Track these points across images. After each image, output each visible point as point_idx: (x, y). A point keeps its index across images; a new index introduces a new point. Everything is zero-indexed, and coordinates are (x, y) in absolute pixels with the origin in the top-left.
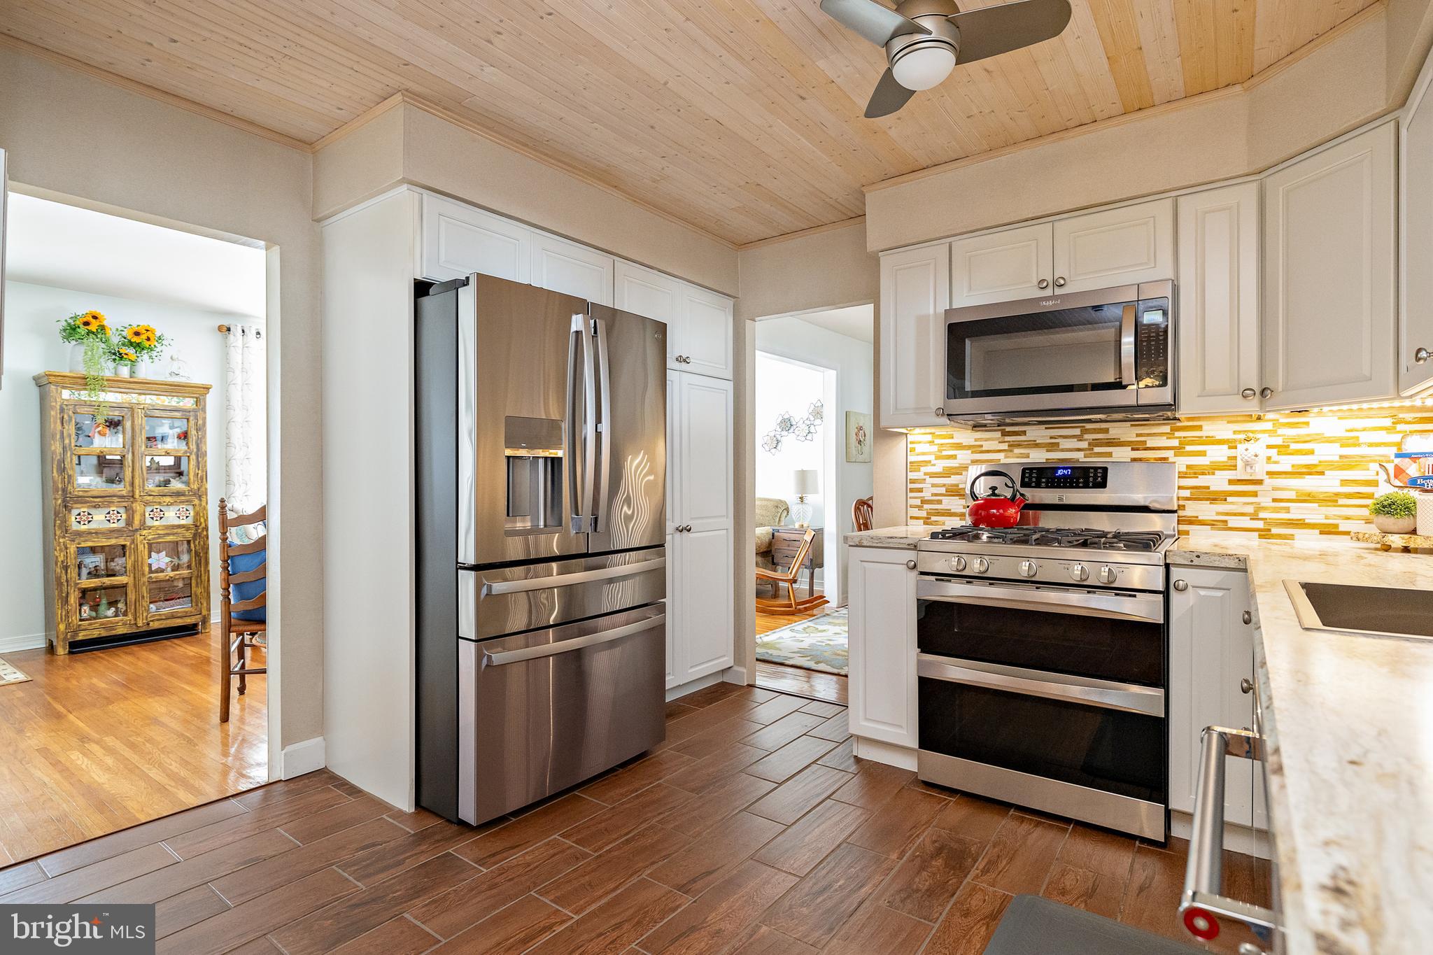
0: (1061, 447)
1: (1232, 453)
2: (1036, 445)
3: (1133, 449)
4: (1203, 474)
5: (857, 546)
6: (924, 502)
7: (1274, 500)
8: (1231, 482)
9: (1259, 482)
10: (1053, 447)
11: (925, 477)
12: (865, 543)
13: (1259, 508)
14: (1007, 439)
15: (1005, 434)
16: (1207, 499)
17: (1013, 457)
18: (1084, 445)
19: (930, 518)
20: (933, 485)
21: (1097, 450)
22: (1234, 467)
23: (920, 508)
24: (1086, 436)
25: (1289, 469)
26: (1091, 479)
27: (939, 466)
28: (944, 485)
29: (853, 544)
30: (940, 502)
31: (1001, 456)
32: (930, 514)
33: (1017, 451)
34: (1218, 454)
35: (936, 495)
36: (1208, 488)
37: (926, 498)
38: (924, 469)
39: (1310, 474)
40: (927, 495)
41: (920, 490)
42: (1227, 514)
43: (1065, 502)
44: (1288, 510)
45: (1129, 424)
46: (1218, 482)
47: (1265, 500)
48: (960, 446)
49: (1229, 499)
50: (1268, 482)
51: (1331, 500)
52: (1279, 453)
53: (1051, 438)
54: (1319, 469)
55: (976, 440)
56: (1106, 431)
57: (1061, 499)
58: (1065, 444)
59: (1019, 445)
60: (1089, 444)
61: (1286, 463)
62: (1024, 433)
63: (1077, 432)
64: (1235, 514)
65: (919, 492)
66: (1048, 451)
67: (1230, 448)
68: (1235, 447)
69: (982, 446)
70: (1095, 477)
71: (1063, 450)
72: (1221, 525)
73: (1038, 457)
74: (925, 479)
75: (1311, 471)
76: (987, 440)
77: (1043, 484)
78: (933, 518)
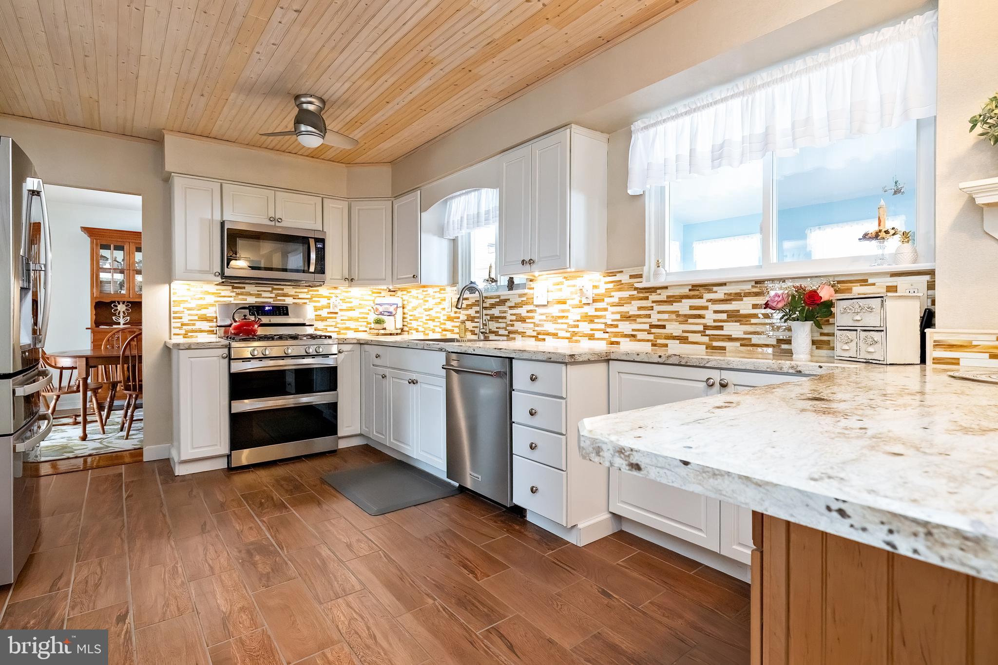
0: (262, 296)
1: (329, 301)
2: (251, 295)
3: (294, 298)
4: (319, 310)
5: (187, 349)
6: (183, 325)
7: (341, 320)
8: (328, 313)
9: (336, 313)
10: (258, 296)
11: (183, 310)
12: (193, 347)
13: (337, 323)
14: (235, 290)
15: (234, 288)
16: (321, 320)
17: (238, 300)
18: (273, 295)
19: (187, 334)
20: (189, 315)
21: (279, 298)
22: (329, 307)
23: (180, 328)
24: (274, 291)
25: (345, 308)
26: (282, 312)
27: (193, 304)
28: (197, 315)
29: (184, 348)
30: (194, 324)
31: (232, 299)
32: (187, 332)
33: (240, 297)
34: (324, 302)
35: (191, 320)
36: (321, 315)
37: (185, 322)
38: (183, 305)
39: (351, 310)
40: (185, 320)
41: (180, 318)
42: (327, 326)
43: (272, 322)
44: (345, 323)
45: (292, 287)
46: (324, 313)
47: (338, 320)
48: (209, 293)
49: (328, 320)
50: (340, 313)
51: (357, 320)
52: (343, 302)
53: (258, 291)
54: (353, 309)
55: (217, 290)
56: (283, 289)
57: (270, 321)
58: (264, 294)
59: (242, 294)
60: (275, 295)
61: (344, 306)
62: (244, 288)
63: (270, 289)
64: (330, 326)
65: (180, 319)
66: (256, 298)
67: (328, 299)
68: (330, 299)
69: (220, 293)
70: (282, 310)
71: (263, 298)
72: (325, 330)
73: (251, 300)
74: (184, 311)
75: (351, 309)
76: (223, 290)
77: (260, 314)
78: (190, 334)
